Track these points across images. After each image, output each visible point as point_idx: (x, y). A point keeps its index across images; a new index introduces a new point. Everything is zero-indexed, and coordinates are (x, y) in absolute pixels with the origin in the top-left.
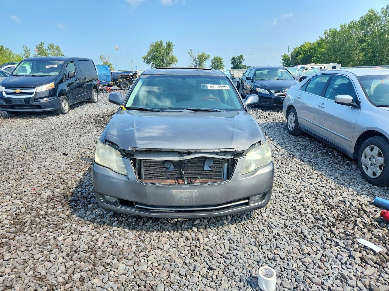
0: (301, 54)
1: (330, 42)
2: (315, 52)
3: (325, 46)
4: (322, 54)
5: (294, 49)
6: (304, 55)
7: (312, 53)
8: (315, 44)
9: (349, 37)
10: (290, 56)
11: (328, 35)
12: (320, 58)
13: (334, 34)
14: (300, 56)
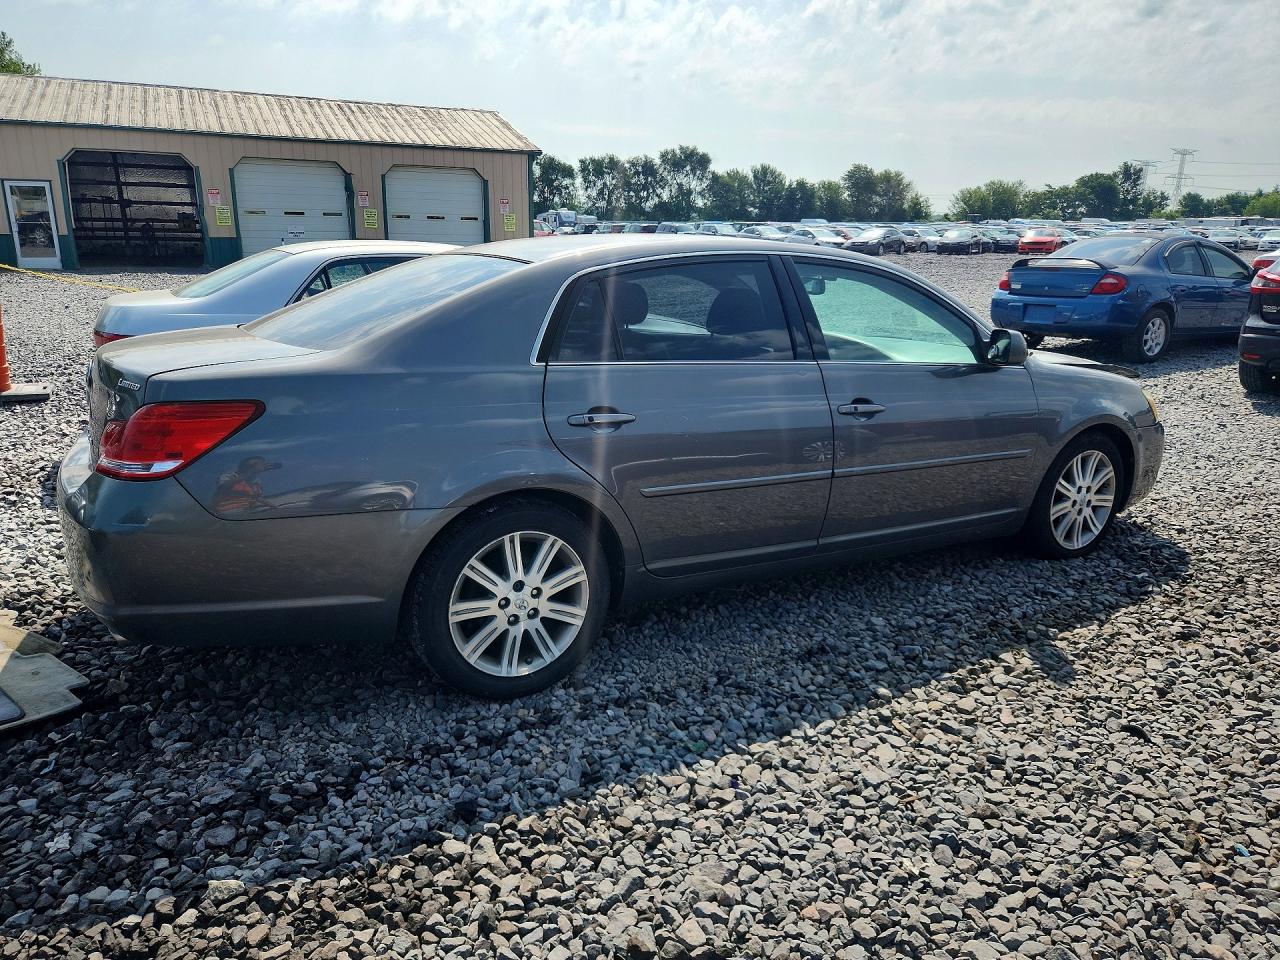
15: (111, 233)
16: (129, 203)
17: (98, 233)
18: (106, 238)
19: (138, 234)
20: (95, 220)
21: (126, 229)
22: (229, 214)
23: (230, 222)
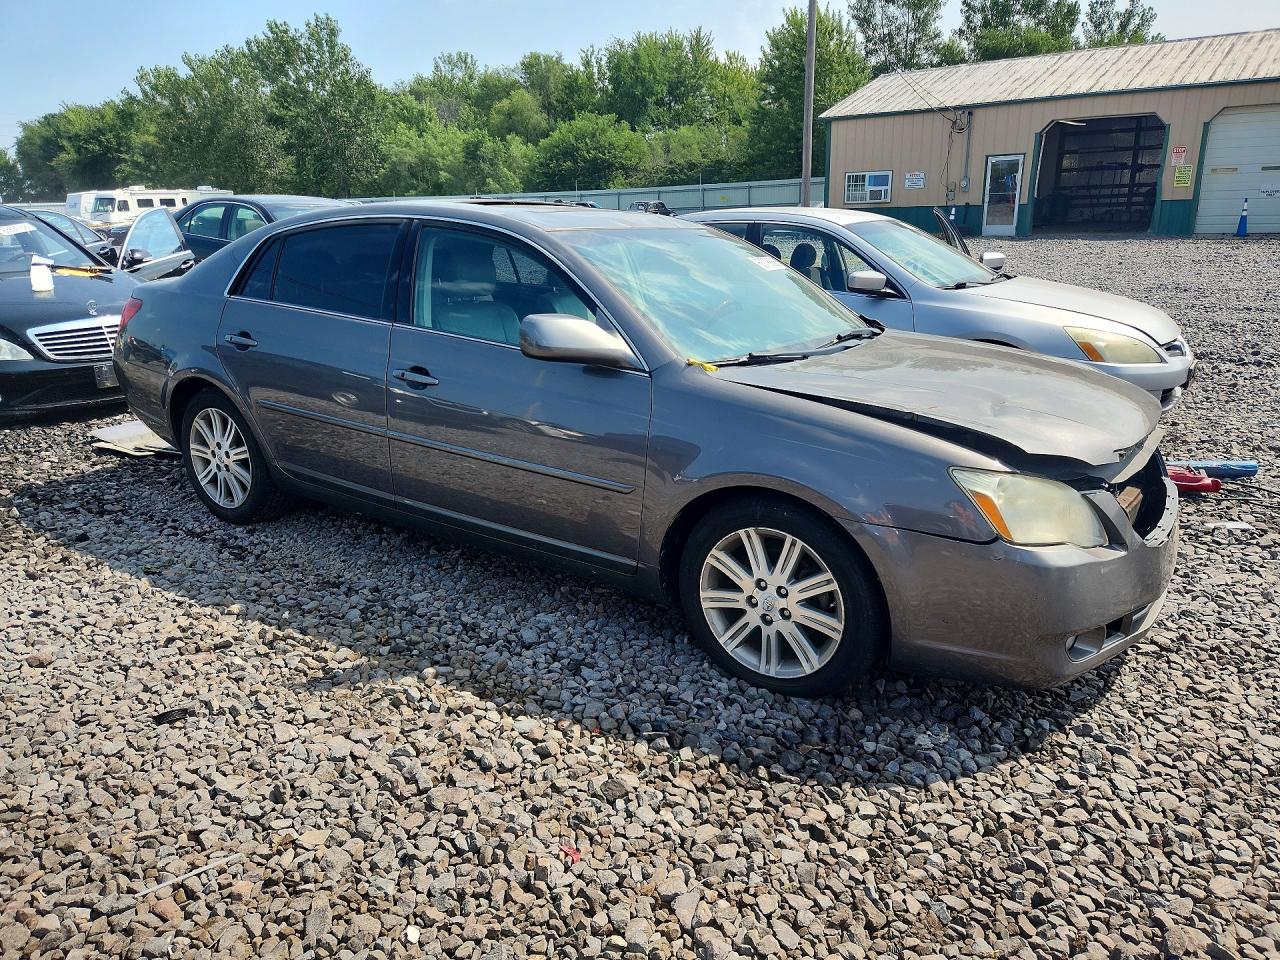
0: (62, 149)
1: (168, 115)
2: (119, 144)
3: (153, 128)
4: (149, 153)
5: (25, 127)
6: (78, 151)
7: (109, 149)
8: (110, 115)
9: (229, 103)
10: (12, 154)
11: (152, 88)
12: (147, 169)
13: (171, 86)
14: (64, 156)
15: (1114, 200)
16: (1142, 168)
17: (1102, 201)
18: (1110, 205)
19: (1141, 199)
20: (1104, 187)
21: (1131, 194)
22: (1191, 174)
23: (1190, 183)
